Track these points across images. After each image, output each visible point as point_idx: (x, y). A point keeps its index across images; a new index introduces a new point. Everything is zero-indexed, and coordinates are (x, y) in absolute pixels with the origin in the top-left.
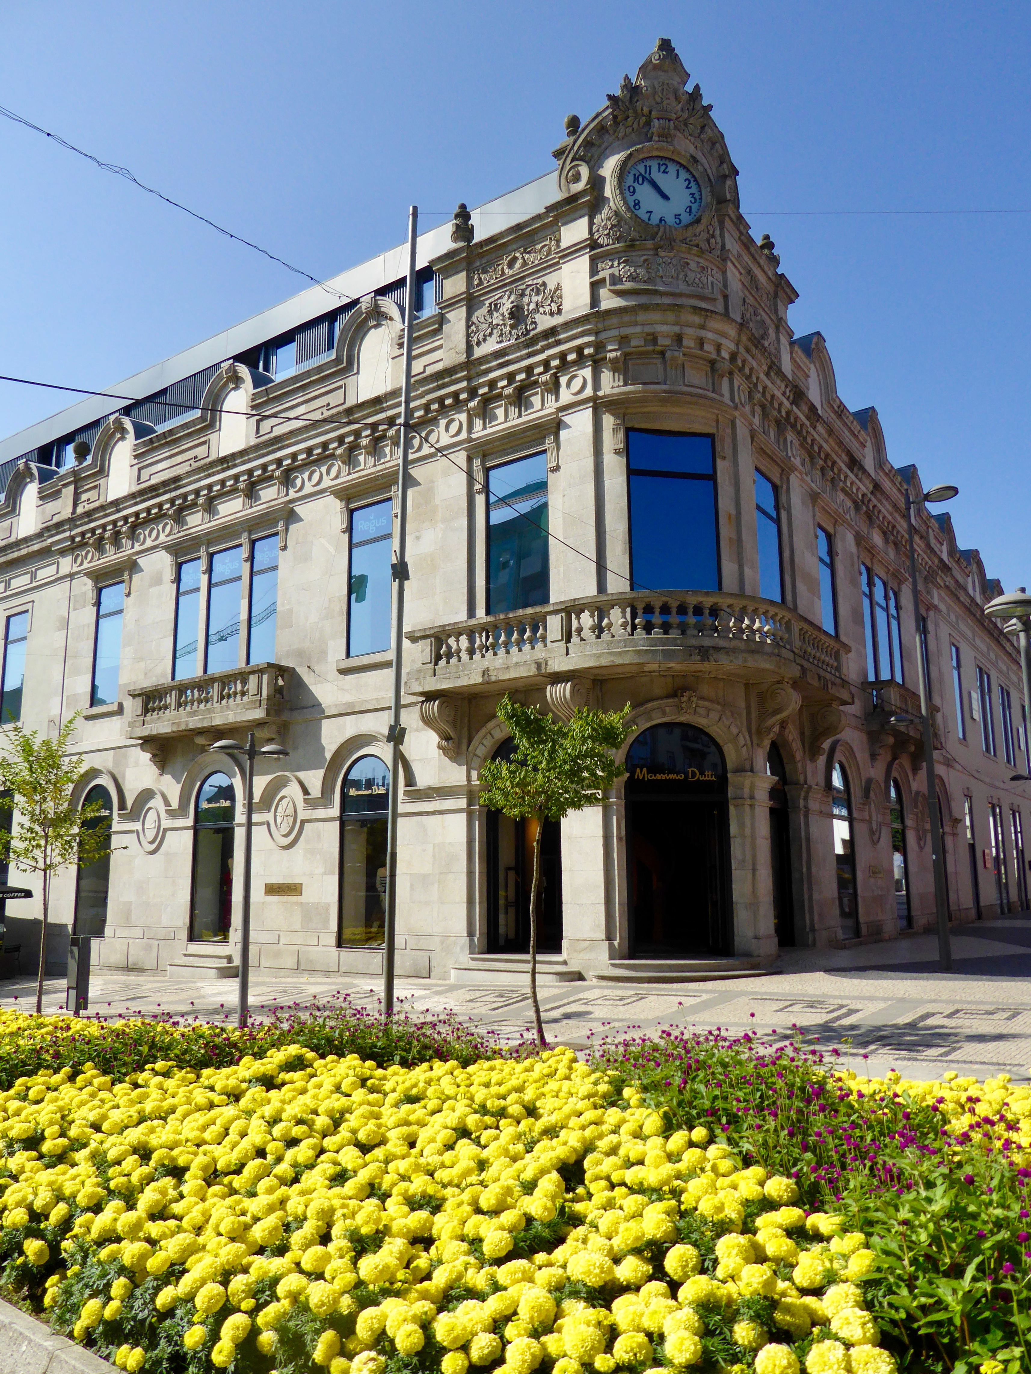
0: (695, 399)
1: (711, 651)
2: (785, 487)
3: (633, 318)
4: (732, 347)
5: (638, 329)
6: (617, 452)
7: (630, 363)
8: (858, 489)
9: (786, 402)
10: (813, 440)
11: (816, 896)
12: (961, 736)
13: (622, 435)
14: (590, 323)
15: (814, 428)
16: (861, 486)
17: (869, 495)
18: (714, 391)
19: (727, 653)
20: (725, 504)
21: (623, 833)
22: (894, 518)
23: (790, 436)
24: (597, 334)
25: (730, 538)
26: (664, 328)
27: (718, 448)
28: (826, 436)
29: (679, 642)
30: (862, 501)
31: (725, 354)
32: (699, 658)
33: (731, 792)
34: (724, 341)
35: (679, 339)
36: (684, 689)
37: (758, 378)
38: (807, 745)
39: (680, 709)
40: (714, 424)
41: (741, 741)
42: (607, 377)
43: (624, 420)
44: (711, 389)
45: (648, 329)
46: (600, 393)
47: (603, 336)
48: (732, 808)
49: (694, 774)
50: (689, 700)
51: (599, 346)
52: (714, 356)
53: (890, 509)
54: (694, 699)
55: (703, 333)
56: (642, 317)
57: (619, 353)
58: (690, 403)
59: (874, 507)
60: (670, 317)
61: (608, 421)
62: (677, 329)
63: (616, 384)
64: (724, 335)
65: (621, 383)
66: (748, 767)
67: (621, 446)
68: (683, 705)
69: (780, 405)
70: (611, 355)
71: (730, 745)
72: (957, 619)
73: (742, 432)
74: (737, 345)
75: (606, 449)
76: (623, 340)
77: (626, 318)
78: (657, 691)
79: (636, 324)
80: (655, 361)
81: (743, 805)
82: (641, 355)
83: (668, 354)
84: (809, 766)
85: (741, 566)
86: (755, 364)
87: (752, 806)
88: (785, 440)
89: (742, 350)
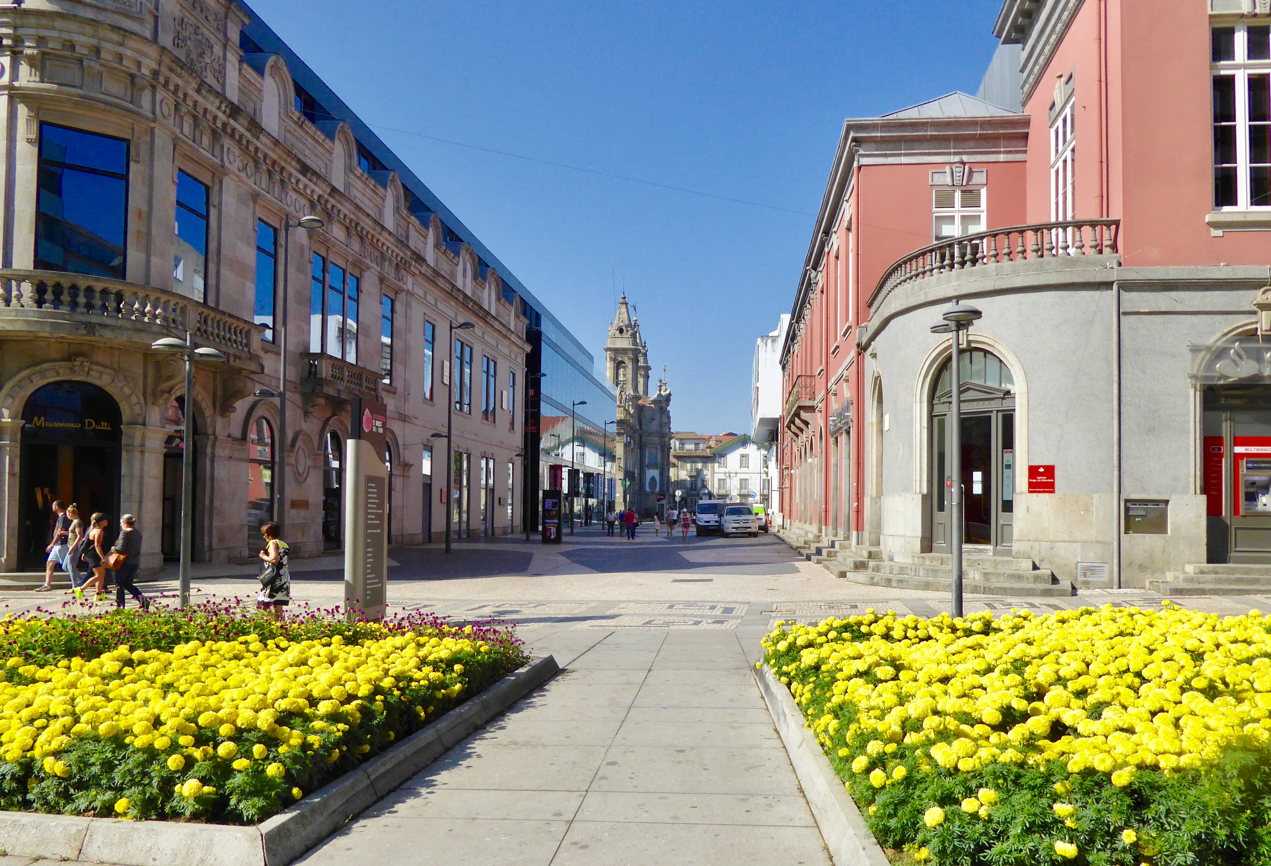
0: (108, 107)
1: (97, 327)
2: (216, 188)
3: (51, 23)
4: (154, 66)
5: (55, 34)
6: (29, 141)
7: (47, 63)
8: (313, 191)
9: (220, 115)
10: (257, 149)
11: (215, 523)
12: (428, 395)
13: (35, 127)
14: (7, 17)
15: (258, 138)
16: (316, 189)
17: (326, 196)
18: (131, 103)
19: (113, 330)
20: (136, 200)
21: (17, 469)
22: (358, 217)
23: (227, 143)
24: (15, 28)
25: (139, 232)
26: (82, 39)
27: (133, 153)
28: (273, 146)
29: (67, 317)
30: (319, 200)
31: (145, 71)
32: (85, 332)
33: (124, 440)
34: (145, 61)
35: (97, 51)
36: (78, 355)
37: (185, 95)
38: (218, 404)
39: (72, 370)
40: (130, 131)
41: (134, 399)
42: (24, 69)
43: (37, 114)
44: (129, 99)
45: (65, 36)
46: (16, 84)
47: (21, 32)
48: (124, 453)
49: (90, 424)
50: (82, 364)
51: (18, 40)
52: (134, 70)
53: (353, 209)
54: (87, 364)
55: (121, 50)
56: (59, 23)
57: (35, 52)
58: (103, 110)
59: (333, 206)
60: (88, 30)
61: (22, 111)
62: (94, 42)
63: (33, 79)
64: (146, 55)
65: (37, 79)
66: (140, 420)
67: (33, 136)
68: (76, 368)
69: (215, 118)
70: (28, 52)
71: (124, 402)
72: (436, 300)
73: (162, 140)
74: (159, 65)
75: (19, 137)
76: (41, 41)
77: (44, 21)
78: (54, 354)
79: (53, 28)
80: (73, 66)
81: (133, 451)
82: (59, 57)
83: (85, 62)
84: (219, 421)
85: (148, 256)
86: (180, 82)
87: (142, 452)
88: (222, 146)
89: (164, 69)
